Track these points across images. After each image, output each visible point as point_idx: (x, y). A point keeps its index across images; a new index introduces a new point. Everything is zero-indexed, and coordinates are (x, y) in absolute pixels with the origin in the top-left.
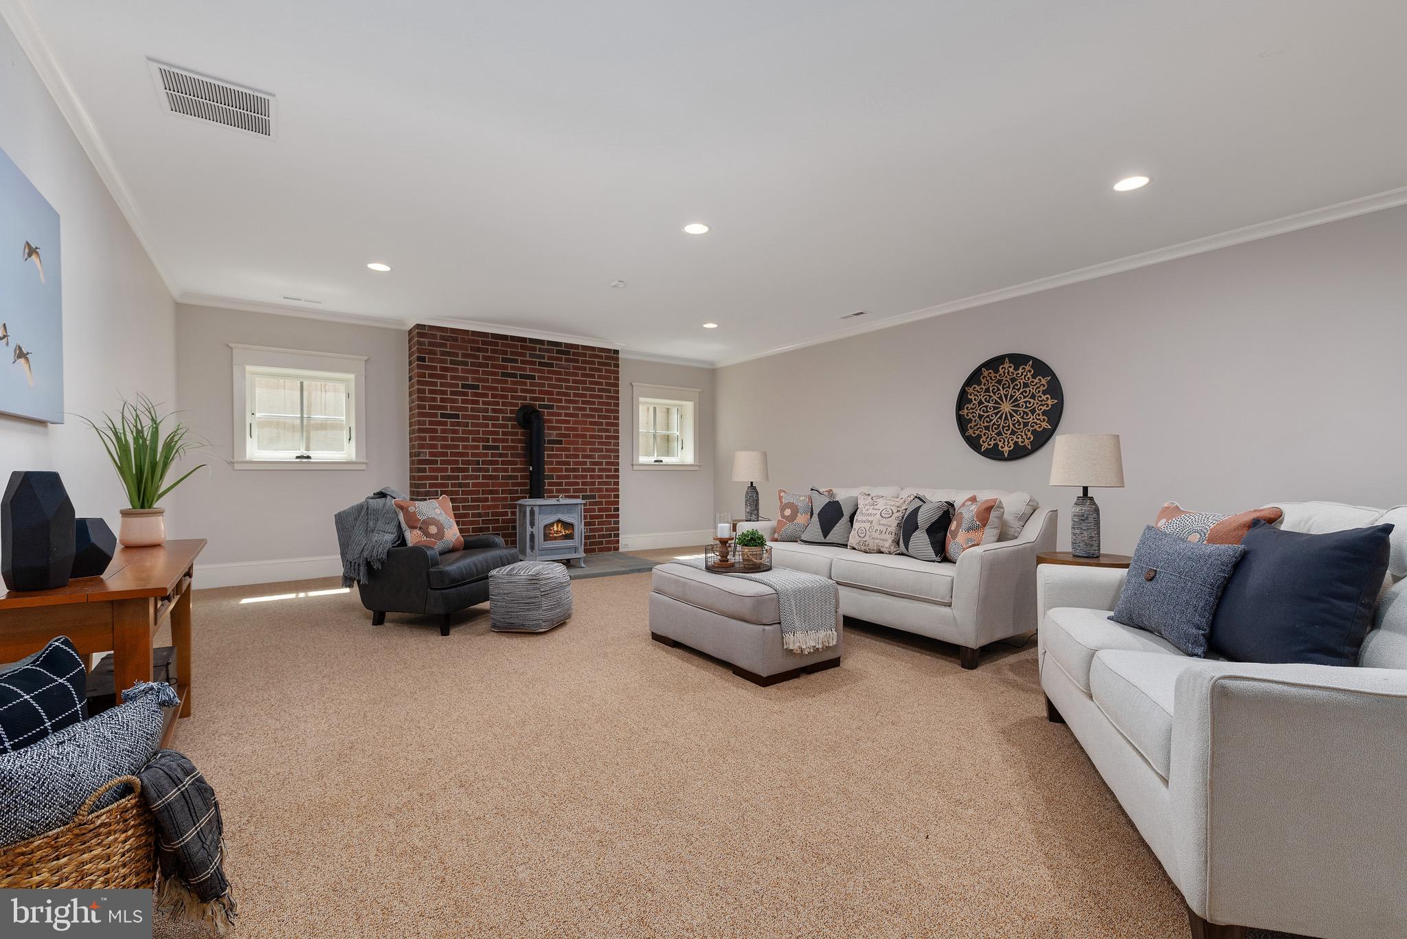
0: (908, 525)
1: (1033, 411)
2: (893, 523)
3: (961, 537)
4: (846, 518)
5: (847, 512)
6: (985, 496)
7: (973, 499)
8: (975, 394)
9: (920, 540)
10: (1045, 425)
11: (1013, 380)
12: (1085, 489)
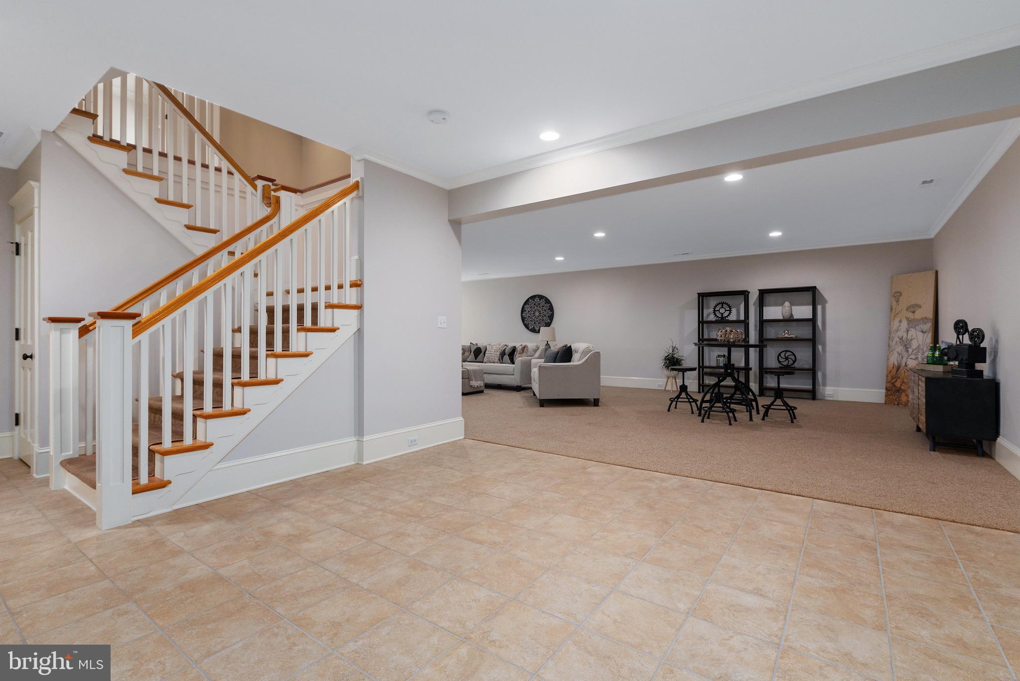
0: (503, 354)
1: (545, 316)
2: (498, 353)
3: (517, 356)
4: (483, 353)
5: (483, 350)
6: (524, 344)
7: (522, 345)
8: (527, 308)
9: (506, 358)
10: (549, 321)
11: (539, 304)
12: (547, 342)
